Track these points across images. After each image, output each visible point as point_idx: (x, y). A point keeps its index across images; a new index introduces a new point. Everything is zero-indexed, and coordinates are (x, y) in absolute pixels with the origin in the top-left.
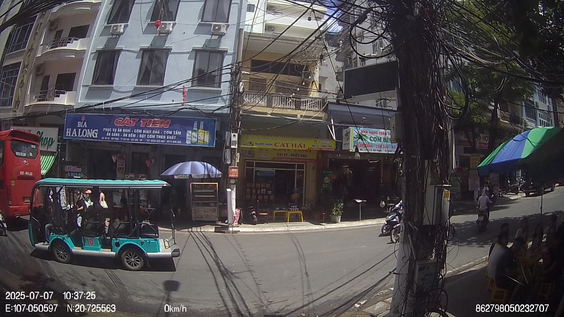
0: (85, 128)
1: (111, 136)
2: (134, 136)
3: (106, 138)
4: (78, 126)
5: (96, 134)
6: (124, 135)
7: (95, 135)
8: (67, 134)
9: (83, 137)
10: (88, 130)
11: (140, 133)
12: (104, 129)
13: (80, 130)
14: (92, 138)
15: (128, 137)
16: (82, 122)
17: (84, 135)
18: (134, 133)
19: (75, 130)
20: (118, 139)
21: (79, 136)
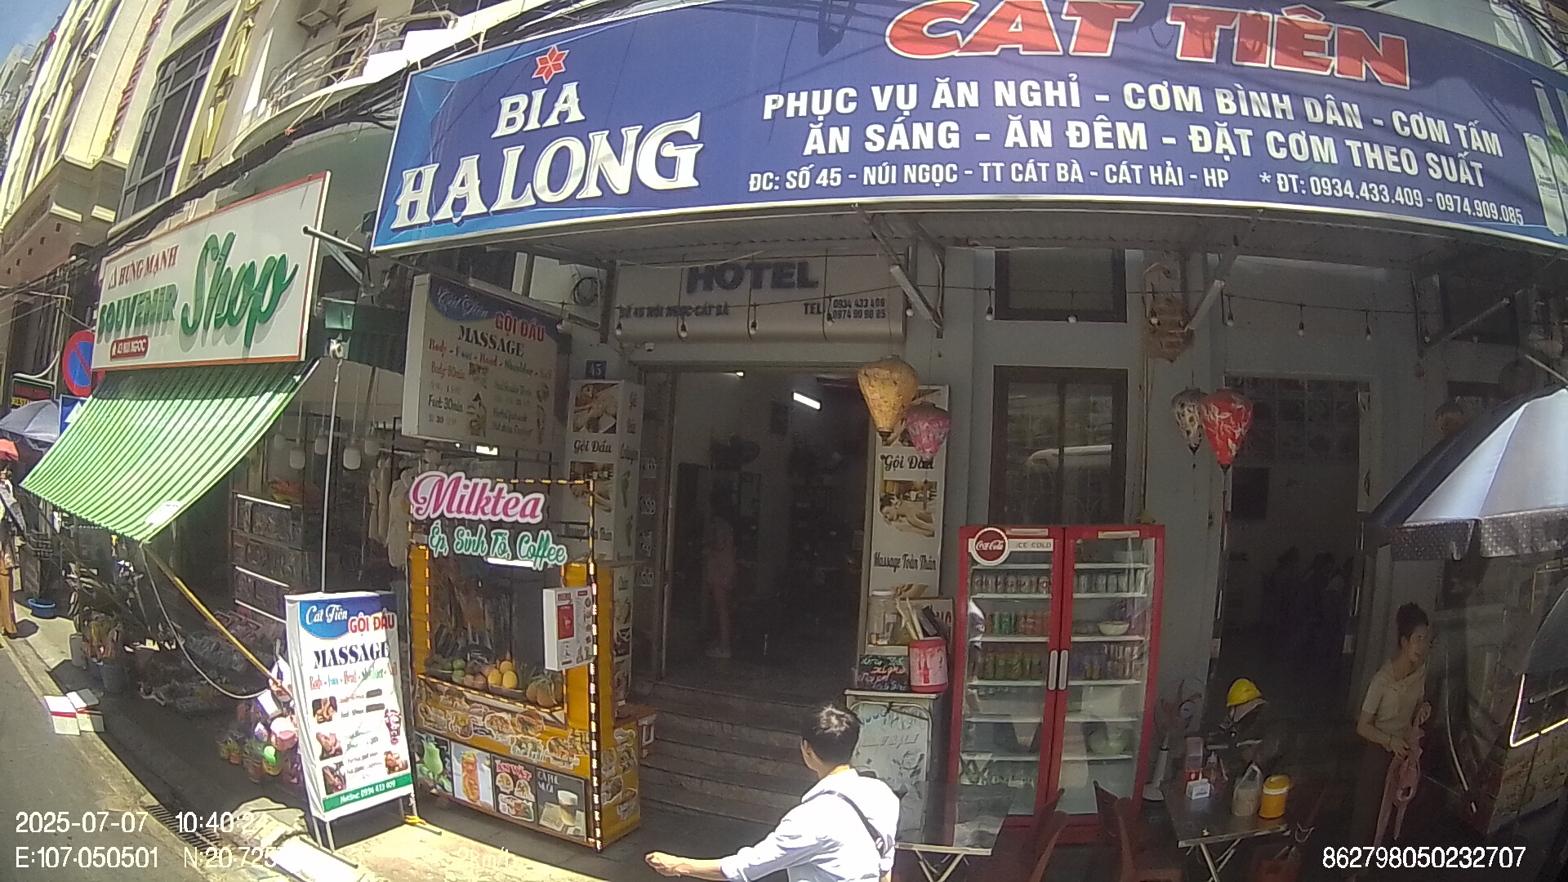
0: (565, 128)
1: (857, 157)
2: (1134, 136)
3: (799, 178)
4: (502, 130)
5: (686, 157)
6: (1015, 136)
7: (666, 167)
8: (403, 211)
9: (539, 203)
10: (600, 140)
11: (1194, 118)
12: (771, 103)
13: (512, 156)
14: (639, 191)
15: (1061, 150)
16: (538, 96)
17: (555, 183)
18: (1131, 117)
19: (469, 167)
20: (942, 173)
21: (505, 200)
